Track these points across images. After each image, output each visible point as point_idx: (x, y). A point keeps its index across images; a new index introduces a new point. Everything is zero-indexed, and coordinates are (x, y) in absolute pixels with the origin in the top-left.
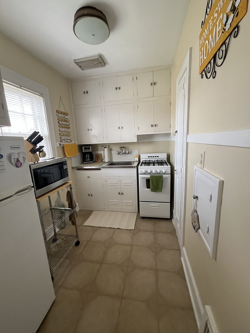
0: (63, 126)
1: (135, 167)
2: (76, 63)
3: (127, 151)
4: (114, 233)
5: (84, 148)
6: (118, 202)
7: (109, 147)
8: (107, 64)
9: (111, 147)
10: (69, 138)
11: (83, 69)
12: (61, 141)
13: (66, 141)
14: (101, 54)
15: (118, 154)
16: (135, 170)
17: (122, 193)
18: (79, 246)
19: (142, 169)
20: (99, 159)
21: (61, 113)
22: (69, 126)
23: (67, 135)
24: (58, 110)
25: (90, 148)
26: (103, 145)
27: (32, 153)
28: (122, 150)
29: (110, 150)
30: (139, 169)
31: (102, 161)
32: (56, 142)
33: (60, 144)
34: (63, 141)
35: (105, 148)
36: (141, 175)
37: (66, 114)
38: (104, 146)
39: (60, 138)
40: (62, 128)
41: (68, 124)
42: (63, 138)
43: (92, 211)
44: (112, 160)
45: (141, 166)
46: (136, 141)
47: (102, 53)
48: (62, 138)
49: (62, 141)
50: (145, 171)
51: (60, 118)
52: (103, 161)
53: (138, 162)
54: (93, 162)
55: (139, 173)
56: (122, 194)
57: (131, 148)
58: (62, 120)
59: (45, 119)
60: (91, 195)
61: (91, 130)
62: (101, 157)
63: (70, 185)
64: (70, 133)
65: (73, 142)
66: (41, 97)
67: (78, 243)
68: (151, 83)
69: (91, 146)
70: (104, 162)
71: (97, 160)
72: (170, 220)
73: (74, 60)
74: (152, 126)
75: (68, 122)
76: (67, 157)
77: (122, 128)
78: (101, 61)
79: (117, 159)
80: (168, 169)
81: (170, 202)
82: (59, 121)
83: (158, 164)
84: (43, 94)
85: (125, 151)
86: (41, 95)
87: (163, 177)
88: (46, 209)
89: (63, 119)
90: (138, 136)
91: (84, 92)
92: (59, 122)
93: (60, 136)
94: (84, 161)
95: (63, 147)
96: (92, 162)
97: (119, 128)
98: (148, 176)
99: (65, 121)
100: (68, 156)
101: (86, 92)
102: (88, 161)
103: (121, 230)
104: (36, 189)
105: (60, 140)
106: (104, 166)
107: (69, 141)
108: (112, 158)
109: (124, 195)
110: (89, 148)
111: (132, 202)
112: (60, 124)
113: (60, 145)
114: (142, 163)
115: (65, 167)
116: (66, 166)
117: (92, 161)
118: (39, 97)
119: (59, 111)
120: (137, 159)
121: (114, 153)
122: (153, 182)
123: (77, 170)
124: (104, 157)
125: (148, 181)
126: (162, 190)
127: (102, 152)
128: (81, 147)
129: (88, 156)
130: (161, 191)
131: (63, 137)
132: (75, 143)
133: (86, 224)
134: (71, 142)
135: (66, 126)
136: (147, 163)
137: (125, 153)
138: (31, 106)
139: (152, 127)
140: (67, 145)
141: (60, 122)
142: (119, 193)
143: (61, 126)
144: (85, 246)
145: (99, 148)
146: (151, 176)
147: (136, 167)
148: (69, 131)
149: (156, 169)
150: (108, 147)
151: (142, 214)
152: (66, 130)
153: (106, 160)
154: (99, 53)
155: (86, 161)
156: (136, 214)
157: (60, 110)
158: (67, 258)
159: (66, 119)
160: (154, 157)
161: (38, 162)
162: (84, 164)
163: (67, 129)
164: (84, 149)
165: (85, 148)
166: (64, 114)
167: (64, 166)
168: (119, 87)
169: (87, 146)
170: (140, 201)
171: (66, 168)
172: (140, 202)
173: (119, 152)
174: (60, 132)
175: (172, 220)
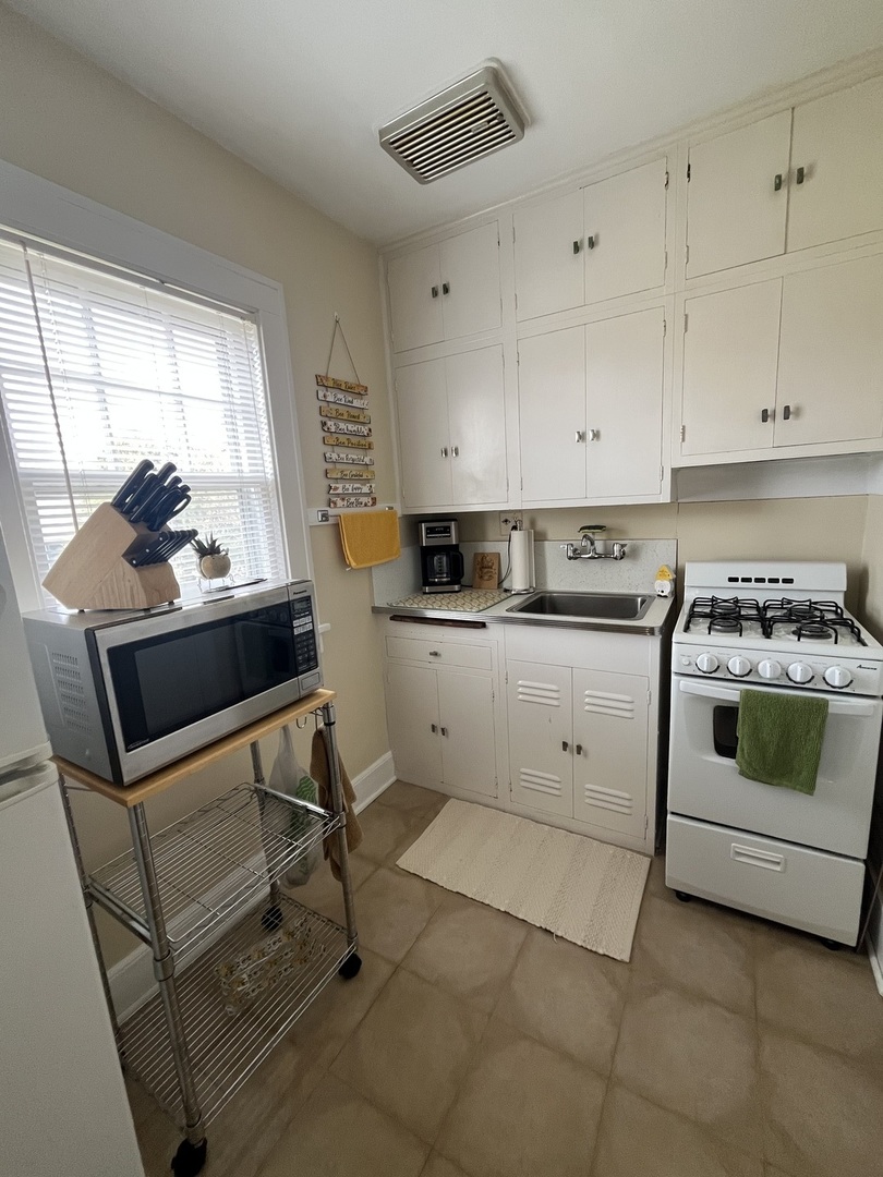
0: (343, 439)
1: (652, 631)
2: (388, 146)
3: (616, 548)
4: (522, 949)
5: (427, 529)
6: (557, 786)
7: (533, 524)
8: (534, 121)
9: (541, 525)
10: (365, 490)
11: (422, 179)
12: (329, 503)
13: (353, 500)
14: (498, 61)
15: (570, 558)
16: (653, 646)
17: (579, 749)
18: (353, 984)
19: (696, 646)
20: (486, 577)
21: (337, 386)
22: (370, 439)
23: (357, 478)
24: (324, 374)
25: (449, 527)
26: (508, 517)
27: (135, 566)
28: (589, 539)
29: (538, 539)
30: (674, 645)
31: (500, 583)
32: (309, 503)
33: (323, 516)
34: (340, 503)
35: (515, 528)
36: (685, 681)
37: (358, 391)
38: (512, 520)
39: (327, 489)
40: (336, 448)
41: (365, 430)
42: (340, 491)
43: (444, 798)
44: (545, 584)
45: (687, 629)
46: (665, 498)
47: (504, 58)
48: (336, 489)
49: (335, 504)
50: (710, 661)
51: (332, 406)
52: (505, 585)
53: (667, 604)
54: (464, 587)
55: (673, 669)
56: (579, 753)
57: (636, 530)
58: (338, 417)
59: (262, 413)
60: (443, 730)
61: (456, 454)
62: (495, 567)
63: (326, 708)
64: (371, 468)
65: (382, 506)
66: (247, 323)
67: (351, 969)
68: (779, 177)
69: (455, 520)
70: (506, 591)
71: (477, 579)
72: (858, 959)
73: (380, 132)
74: (765, 416)
75: (363, 424)
76: (350, 566)
77: (596, 435)
78: (500, 104)
79: (564, 579)
80: (864, 664)
81: (864, 856)
82: (324, 419)
83: (793, 627)
84: (258, 310)
85: (605, 546)
86: (251, 314)
87: (830, 710)
88: (241, 788)
89: (342, 410)
90: (675, 472)
91: (433, 289)
92: (324, 424)
93: (326, 482)
94: (426, 583)
95: (337, 526)
96: (456, 588)
97: (582, 437)
98: (730, 694)
99: (354, 419)
100: (353, 564)
101: (441, 290)
102: (441, 584)
103: (562, 945)
104: (127, 745)
105: (324, 497)
106: (501, 611)
107: (364, 500)
108: (544, 577)
109: (586, 756)
110: (447, 530)
111: (629, 800)
112: (329, 431)
113: (325, 517)
114: (692, 615)
115: (300, 626)
116: (308, 619)
117: (458, 583)
118: (241, 321)
119: (327, 378)
120: (667, 588)
121: (555, 551)
122: (755, 730)
123: (392, 618)
124: (510, 570)
125: (725, 717)
126: (819, 780)
127: (501, 548)
128: (414, 522)
129: (440, 562)
130: (809, 787)
131: (340, 486)
132: (391, 508)
133: (408, 860)
134: (374, 503)
135: (354, 440)
136: (726, 617)
137: (606, 555)
138: (216, 364)
139: (765, 420)
140: (353, 517)
141: (330, 423)
142: (565, 745)
143: (333, 440)
144: (382, 993)
145: (493, 529)
146: (747, 695)
147: (657, 631)
148: (367, 460)
149: (784, 659)
150: (526, 524)
151: (678, 873)
152: (354, 455)
153: (518, 581)
154: (492, 59)
155: (434, 584)
156: (647, 861)
157: (331, 375)
158: (291, 1039)
159: (355, 412)
160: (767, 585)
161: (171, 603)
162: (425, 593)
163: (361, 452)
164: (427, 533)
165: (430, 531)
166: (349, 389)
167: (296, 623)
168: (591, 239)
169: (441, 522)
170: (673, 813)
171: (309, 627)
172: (669, 817)
173: (575, 551)
174: (330, 466)
175: (873, 960)
